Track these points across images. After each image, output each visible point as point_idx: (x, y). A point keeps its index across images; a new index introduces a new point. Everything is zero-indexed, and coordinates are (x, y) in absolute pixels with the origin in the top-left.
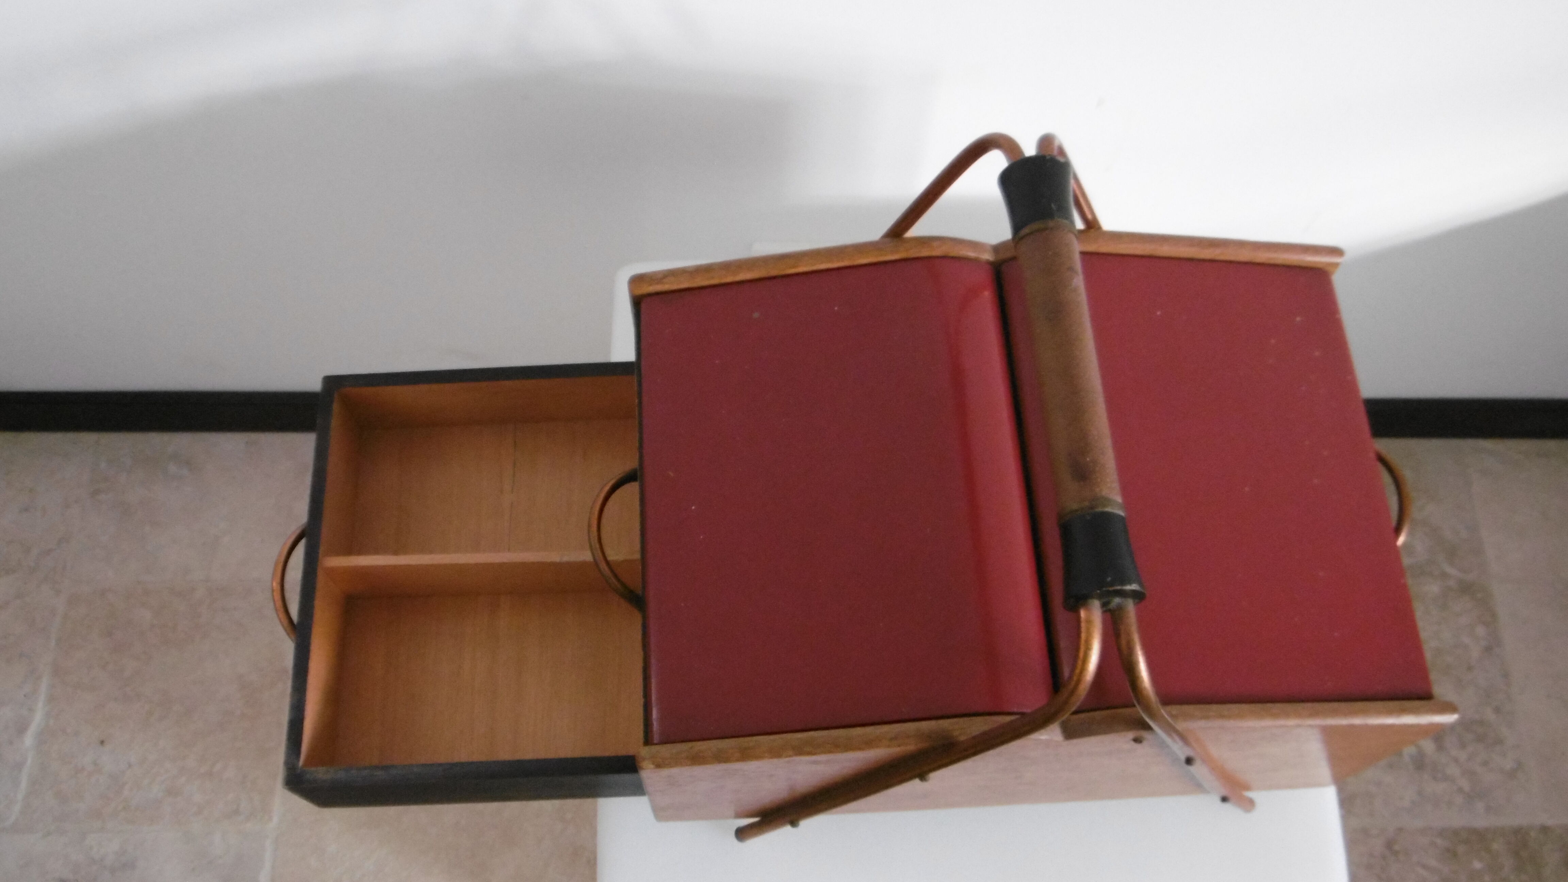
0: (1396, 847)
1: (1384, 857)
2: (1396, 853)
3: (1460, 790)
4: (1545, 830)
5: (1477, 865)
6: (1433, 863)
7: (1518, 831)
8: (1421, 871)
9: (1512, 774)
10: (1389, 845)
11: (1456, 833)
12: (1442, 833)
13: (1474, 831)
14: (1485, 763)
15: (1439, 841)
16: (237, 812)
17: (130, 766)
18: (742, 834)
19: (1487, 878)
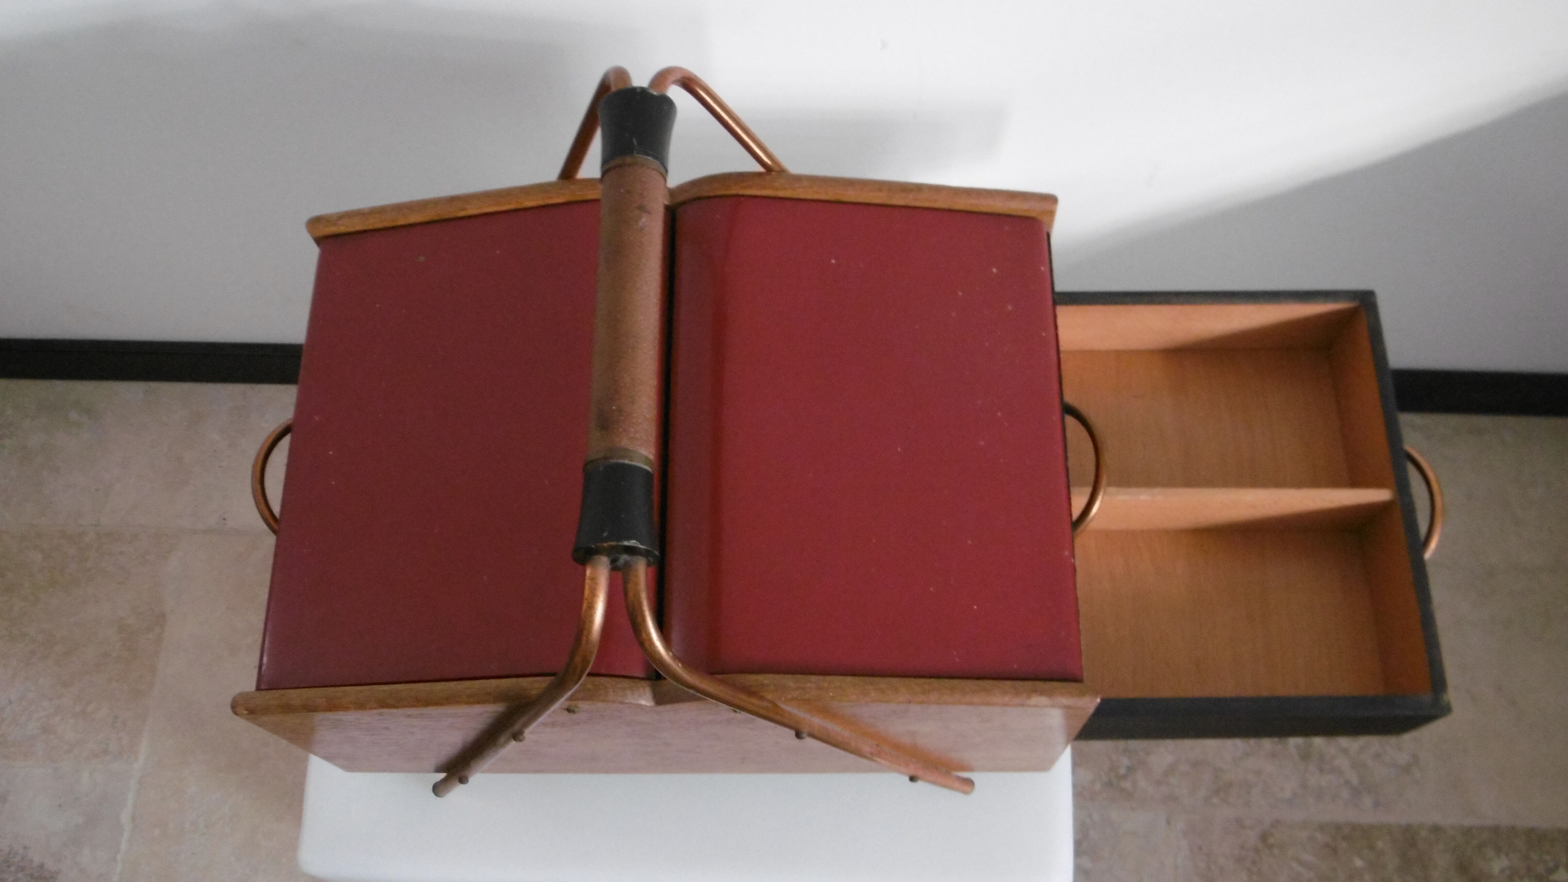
0: (1271, 841)
1: (1256, 850)
2: (1270, 847)
3: (1347, 782)
4: (1436, 829)
5: (1359, 863)
6: (1308, 857)
7: (1408, 830)
8: (1295, 865)
9: (1406, 769)
10: (1264, 837)
11: (1338, 827)
12: (1322, 827)
13: (1355, 827)
14: (1377, 756)
15: (1319, 836)
16: (105, 752)
17: (10, 702)
18: (438, 789)
19: (1367, 877)
